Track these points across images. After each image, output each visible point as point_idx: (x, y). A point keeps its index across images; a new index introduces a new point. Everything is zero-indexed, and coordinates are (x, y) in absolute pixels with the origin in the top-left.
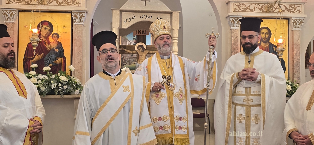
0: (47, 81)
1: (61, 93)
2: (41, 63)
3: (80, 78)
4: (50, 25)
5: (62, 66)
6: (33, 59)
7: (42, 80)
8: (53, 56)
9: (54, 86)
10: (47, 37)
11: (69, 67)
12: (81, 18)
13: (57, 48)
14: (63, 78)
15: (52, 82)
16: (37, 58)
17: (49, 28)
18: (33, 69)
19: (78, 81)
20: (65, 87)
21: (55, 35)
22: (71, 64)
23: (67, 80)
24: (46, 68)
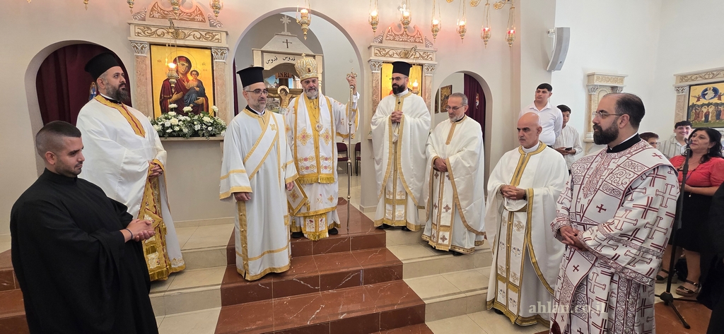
0: (189, 122)
1: (205, 134)
2: (181, 103)
3: (225, 119)
4: (188, 61)
5: (205, 106)
6: (170, 98)
7: (184, 121)
8: (194, 96)
9: (197, 127)
10: (185, 74)
11: (212, 107)
12: (221, 54)
13: (197, 87)
14: (206, 119)
15: (195, 123)
16: (175, 97)
17: (186, 65)
18: (172, 110)
19: (223, 123)
20: (210, 129)
21: (193, 73)
22: (214, 105)
23: (212, 121)
24: (186, 109)
